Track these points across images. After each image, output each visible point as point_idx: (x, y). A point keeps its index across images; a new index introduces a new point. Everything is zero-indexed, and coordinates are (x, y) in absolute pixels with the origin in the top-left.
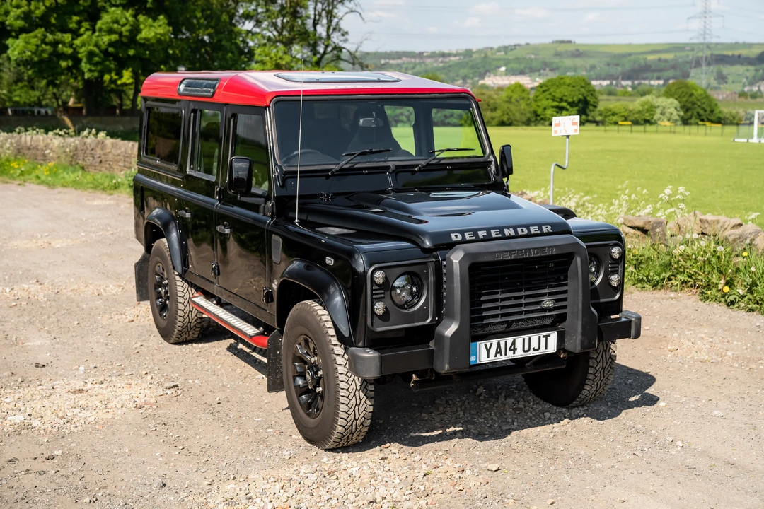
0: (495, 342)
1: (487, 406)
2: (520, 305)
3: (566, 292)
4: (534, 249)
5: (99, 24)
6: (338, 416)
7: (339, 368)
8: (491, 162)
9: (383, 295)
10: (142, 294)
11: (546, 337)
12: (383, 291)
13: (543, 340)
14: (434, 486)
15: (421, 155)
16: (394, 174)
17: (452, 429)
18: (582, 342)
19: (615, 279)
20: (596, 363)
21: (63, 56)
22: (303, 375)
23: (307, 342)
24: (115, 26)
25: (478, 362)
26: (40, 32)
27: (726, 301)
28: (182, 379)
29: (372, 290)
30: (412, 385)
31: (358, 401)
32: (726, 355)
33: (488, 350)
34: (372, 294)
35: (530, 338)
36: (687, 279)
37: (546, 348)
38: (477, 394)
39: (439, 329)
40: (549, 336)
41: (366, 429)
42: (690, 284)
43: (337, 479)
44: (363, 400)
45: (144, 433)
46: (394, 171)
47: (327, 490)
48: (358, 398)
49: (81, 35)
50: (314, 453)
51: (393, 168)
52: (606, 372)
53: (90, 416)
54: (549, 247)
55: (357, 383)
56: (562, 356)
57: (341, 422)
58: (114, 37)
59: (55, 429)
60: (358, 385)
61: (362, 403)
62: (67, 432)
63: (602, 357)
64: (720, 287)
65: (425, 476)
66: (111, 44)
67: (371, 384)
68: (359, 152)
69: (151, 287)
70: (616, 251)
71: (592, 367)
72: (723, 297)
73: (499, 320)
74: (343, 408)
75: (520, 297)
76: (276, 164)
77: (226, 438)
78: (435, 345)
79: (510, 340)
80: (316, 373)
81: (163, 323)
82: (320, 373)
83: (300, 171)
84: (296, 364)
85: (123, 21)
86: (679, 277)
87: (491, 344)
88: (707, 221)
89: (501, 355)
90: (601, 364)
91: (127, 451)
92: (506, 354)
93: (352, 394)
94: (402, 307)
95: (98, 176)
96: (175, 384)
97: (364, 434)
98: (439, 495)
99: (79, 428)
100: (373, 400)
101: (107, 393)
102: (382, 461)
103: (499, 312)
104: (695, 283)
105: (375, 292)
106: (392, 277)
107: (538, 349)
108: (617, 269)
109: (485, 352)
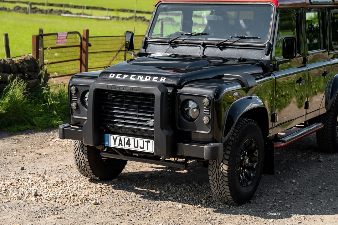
0: (118, 137)
9: (76, 100)
11: (148, 142)
12: (76, 97)
13: (146, 144)
19: (205, 119)
20: (212, 174)
25: (110, 146)
29: (71, 96)
33: (115, 141)
35: (138, 140)
37: (148, 149)
40: (149, 142)
52: (220, 182)
63: (215, 171)
79: (126, 138)
87: (116, 138)
89: (122, 146)
90: (215, 176)
92: (124, 146)
105: (73, 97)
106: (81, 91)
107: (143, 148)
108: (209, 113)
109: (113, 141)
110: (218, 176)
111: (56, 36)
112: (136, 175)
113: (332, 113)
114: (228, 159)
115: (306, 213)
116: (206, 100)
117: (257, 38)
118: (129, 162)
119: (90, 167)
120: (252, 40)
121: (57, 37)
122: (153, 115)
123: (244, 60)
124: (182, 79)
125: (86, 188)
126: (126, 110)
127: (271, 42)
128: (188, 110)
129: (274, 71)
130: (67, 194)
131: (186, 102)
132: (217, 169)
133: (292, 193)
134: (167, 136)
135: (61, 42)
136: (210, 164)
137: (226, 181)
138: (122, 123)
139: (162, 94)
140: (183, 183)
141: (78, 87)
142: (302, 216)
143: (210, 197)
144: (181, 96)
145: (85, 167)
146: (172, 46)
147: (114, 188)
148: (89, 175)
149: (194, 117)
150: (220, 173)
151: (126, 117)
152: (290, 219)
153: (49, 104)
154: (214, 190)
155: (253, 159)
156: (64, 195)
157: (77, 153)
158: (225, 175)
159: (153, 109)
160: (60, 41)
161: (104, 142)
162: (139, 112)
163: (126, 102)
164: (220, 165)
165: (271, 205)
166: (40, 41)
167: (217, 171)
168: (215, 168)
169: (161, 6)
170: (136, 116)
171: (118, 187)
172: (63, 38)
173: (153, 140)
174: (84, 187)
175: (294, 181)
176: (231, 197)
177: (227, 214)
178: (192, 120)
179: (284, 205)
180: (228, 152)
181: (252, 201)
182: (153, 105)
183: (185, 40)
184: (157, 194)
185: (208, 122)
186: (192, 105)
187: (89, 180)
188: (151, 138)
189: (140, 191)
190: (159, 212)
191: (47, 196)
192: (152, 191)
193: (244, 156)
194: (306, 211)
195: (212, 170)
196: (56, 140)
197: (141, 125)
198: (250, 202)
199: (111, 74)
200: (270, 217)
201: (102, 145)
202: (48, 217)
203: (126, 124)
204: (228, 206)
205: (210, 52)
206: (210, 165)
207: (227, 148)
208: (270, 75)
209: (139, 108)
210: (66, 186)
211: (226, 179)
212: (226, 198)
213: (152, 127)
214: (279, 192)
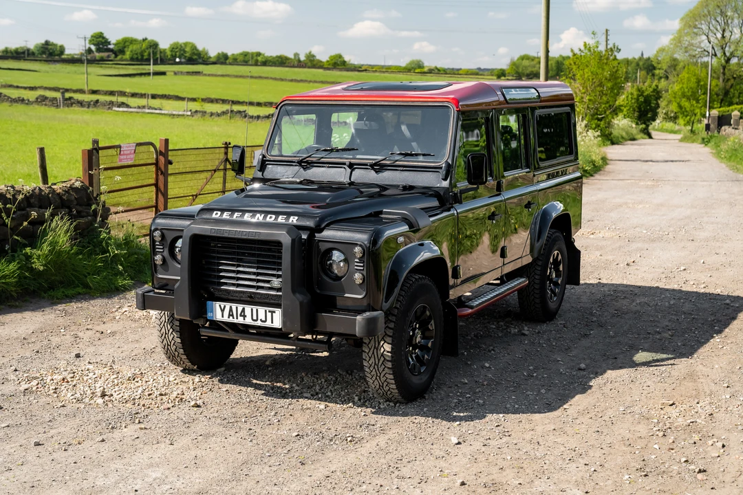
0: (228, 305)
2: (253, 280)
9: (162, 250)
11: (272, 312)
12: (162, 247)
13: (269, 315)
19: (357, 278)
20: (368, 357)
25: (214, 319)
29: (155, 245)
31: (167, 330)
33: (223, 311)
34: (155, 248)
35: (257, 310)
37: (272, 323)
40: (275, 312)
52: (381, 369)
70: (358, 251)
73: (235, 288)
75: (252, 273)
79: (240, 307)
87: (225, 307)
89: (233, 318)
90: (372, 360)
92: (237, 318)
103: (235, 281)
105: (157, 247)
106: (169, 238)
107: (265, 321)
108: (362, 268)
109: (220, 312)
110: (377, 360)
111: (119, 149)
112: (252, 361)
113: (540, 263)
114: (391, 334)
115: (506, 411)
116: (357, 249)
117: (429, 155)
118: (240, 341)
119: (184, 351)
120: (421, 158)
121: (120, 151)
122: (280, 273)
123: (411, 188)
124: (322, 219)
125: (178, 383)
126: (238, 266)
127: (450, 162)
128: (331, 264)
129: (455, 203)
130: (150, 392)
131: (329, 252)
132: (375, 350)
133: (485, 383)
134: (301, 304)
135: (126, 159)
136: (365, 343)
137: (389, 368)
138: (233, 285)
139: (293, 241)
140: (323, 371)
141: (164, 231)
142: (501, 415)
143: (365, 391)
144: (320, 244)
145: (176, 350)
146: (303, 167)
147: (221, 381)
148: (182, 363)
149: (339, 275)
150: (379, 357)
151: (238, 276)
152: (483, 420)
153: (110, 255)
154: (372, 382)
155: (427, 334)
156: (147, 394)
157: (163, 330)
158: (388, 359)
159: (280, 264)
160: (125, 157)
161: (206, 314)
162: (258, 268)
163: (238, 254)
164: (379, 343)
165: (456, 401)
166: (94, 157)
167: (375, 354)
168: (372, 349)
169: (283, 107)
170: (254, 274)
171: (227, 380)
172: (129, 152)
173: (280, 310)
174: (176, 382)
175: (487, 365)
176: (396, 391)
177: (391, 415)
178: (338, 278)
179: (474, 400)
180: (392, 325)
181: (427, 396)
182: (280, 258)
183: (322, 158)
184: (286, 389)
185: (361, 281)
186: (337, 256)
187: (182, 371)
188: (278, 306)
189: (260, 384)
190: (291, 415)
191: (120, 396)
192: (279, 384)
193: (414, 330)
194: (506, 408)
195: (367, 351)
196: (124, 310)
197: (262, 288)
198: (424, 398)
199: (215, 212)
200: (454, 419)
201: (203, 317)
202: (125, 427)
203: (239, 285)
204: (392, 404)
205: (359, 175)
206: (364, 345)
207: (390, 318)
208: (449, 210)
209: (259, 262)
210: (147, 380)
211: (389, 365)
212: (389, 393)
213: (279, 290)
214: (466, 381)
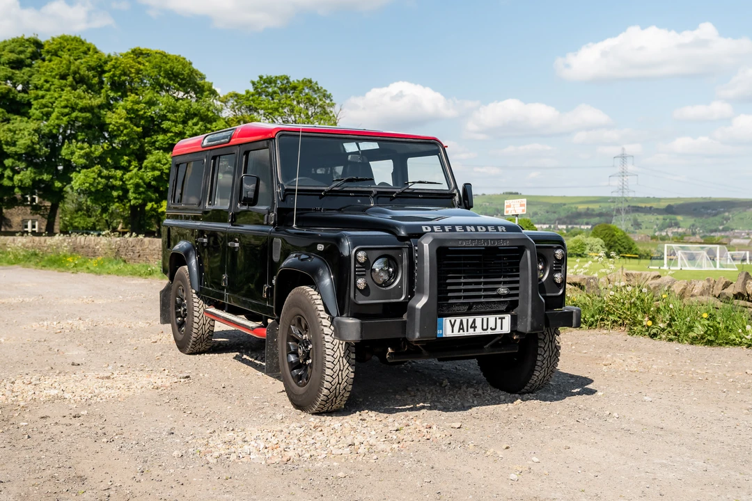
0: (458, 319)
1: (451, 392)
2: (479, 290)
3: (517, 282)
4: (491, 240)
5: (145, 163)
6: (324, 379)
7: (326, 337)
8: (455, 195)
9: (364, 273)
10: (165, 318)
11: (502, 319)
12: (364, 270)
13: (499, 321)
14: (405, 437)
15: (397, 185)
16: (376, 198)
17: (421, 404)
18: (532, 324)
19: (558, 277)
20: (543, 351)
21: (114, 188)
22: (295, 353)
23: (299, 321)
24: (158, 165)
25: (444, 336)
26: (96, 168)
27: (649, 334)
28: (194, 374)
29: (355, 267)
30: (387, 356)
31: (342, 366)
32: (652, 368)
33: (453, 326)
34: (355, 271)
35: (488, 319)
36: (616, 319)
37: (502, 329)
38: (443, 385)
39: (411, 303)
40: (504, 318)
41: (348, 394)
42: (619, 323)
43: (321, 431)
44: (346, 367)
45: (158, 403)
46: (375, 195)
47: (313, 437)
48: (341, 364)
49: (130, 171)
50: (302, 416)
51: (374, 192)
52: (552, 360)
53: (114, 393)
54: (503, 240)
55: (341, 350)
56: (515, 338)
57: (326, 385)
58: (157, 173)
59: (84, 400)
60: (342, 352)
61: (345, 369)
62: (93, 402)
63: (549, 347)
64: (644, 323)
65: (397, 430)
66: (155, 179)
67: (353, 353)
68: (346, 179)
69: (172, 309)
70: (559, 253)
71: (540, 354)
72: (647, 331)
73: (462, 301)
74: (328, 372)
75: (479, 283)
76: (278, 183)
77: (228, 407)
78: (408, 317)
79: (471, 319)
80: (307, 347)
81: (180, 337)
82: (310, 347)
83: (298, 190)
84: (290, 343)
85: (164, 161)
86: (611, 317)
87: (455, 321)
88: (632, 274)
89: (464, 331)
90: (547, 353)
91: (143, 413)
92: (467, 331)
93: (337, 360)
94: (381, 285)
95: (136, 266)
96: (188, 375)
97: (346, 399)
98: (409, 443)
99: (104, 400)
100: (354, 367)
101: (129, 379)
102: (361, 421)
103: (462, 294)
104: (623, 321)
105: (358, 269)
106: (372, 258)
107: (495, 328)
109: (450, 327)
136: (541, 339)
173: (509, 315)
199: (424, 227)
213: (505, 296)
